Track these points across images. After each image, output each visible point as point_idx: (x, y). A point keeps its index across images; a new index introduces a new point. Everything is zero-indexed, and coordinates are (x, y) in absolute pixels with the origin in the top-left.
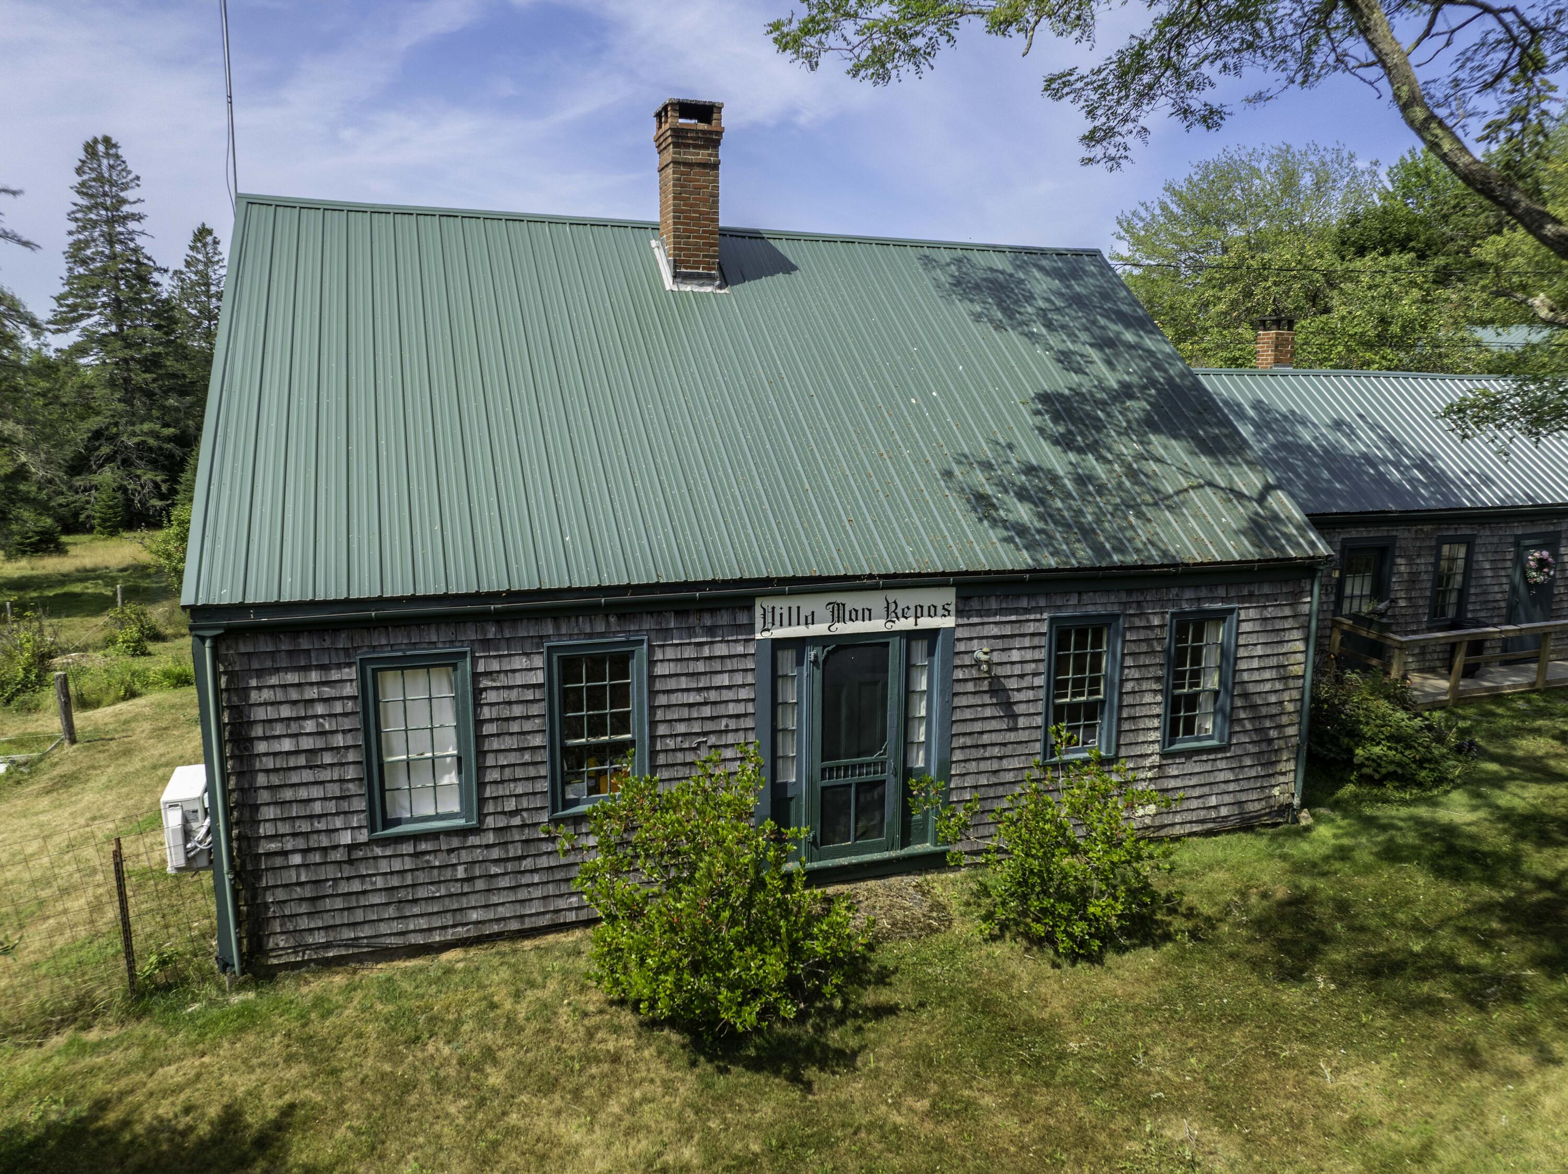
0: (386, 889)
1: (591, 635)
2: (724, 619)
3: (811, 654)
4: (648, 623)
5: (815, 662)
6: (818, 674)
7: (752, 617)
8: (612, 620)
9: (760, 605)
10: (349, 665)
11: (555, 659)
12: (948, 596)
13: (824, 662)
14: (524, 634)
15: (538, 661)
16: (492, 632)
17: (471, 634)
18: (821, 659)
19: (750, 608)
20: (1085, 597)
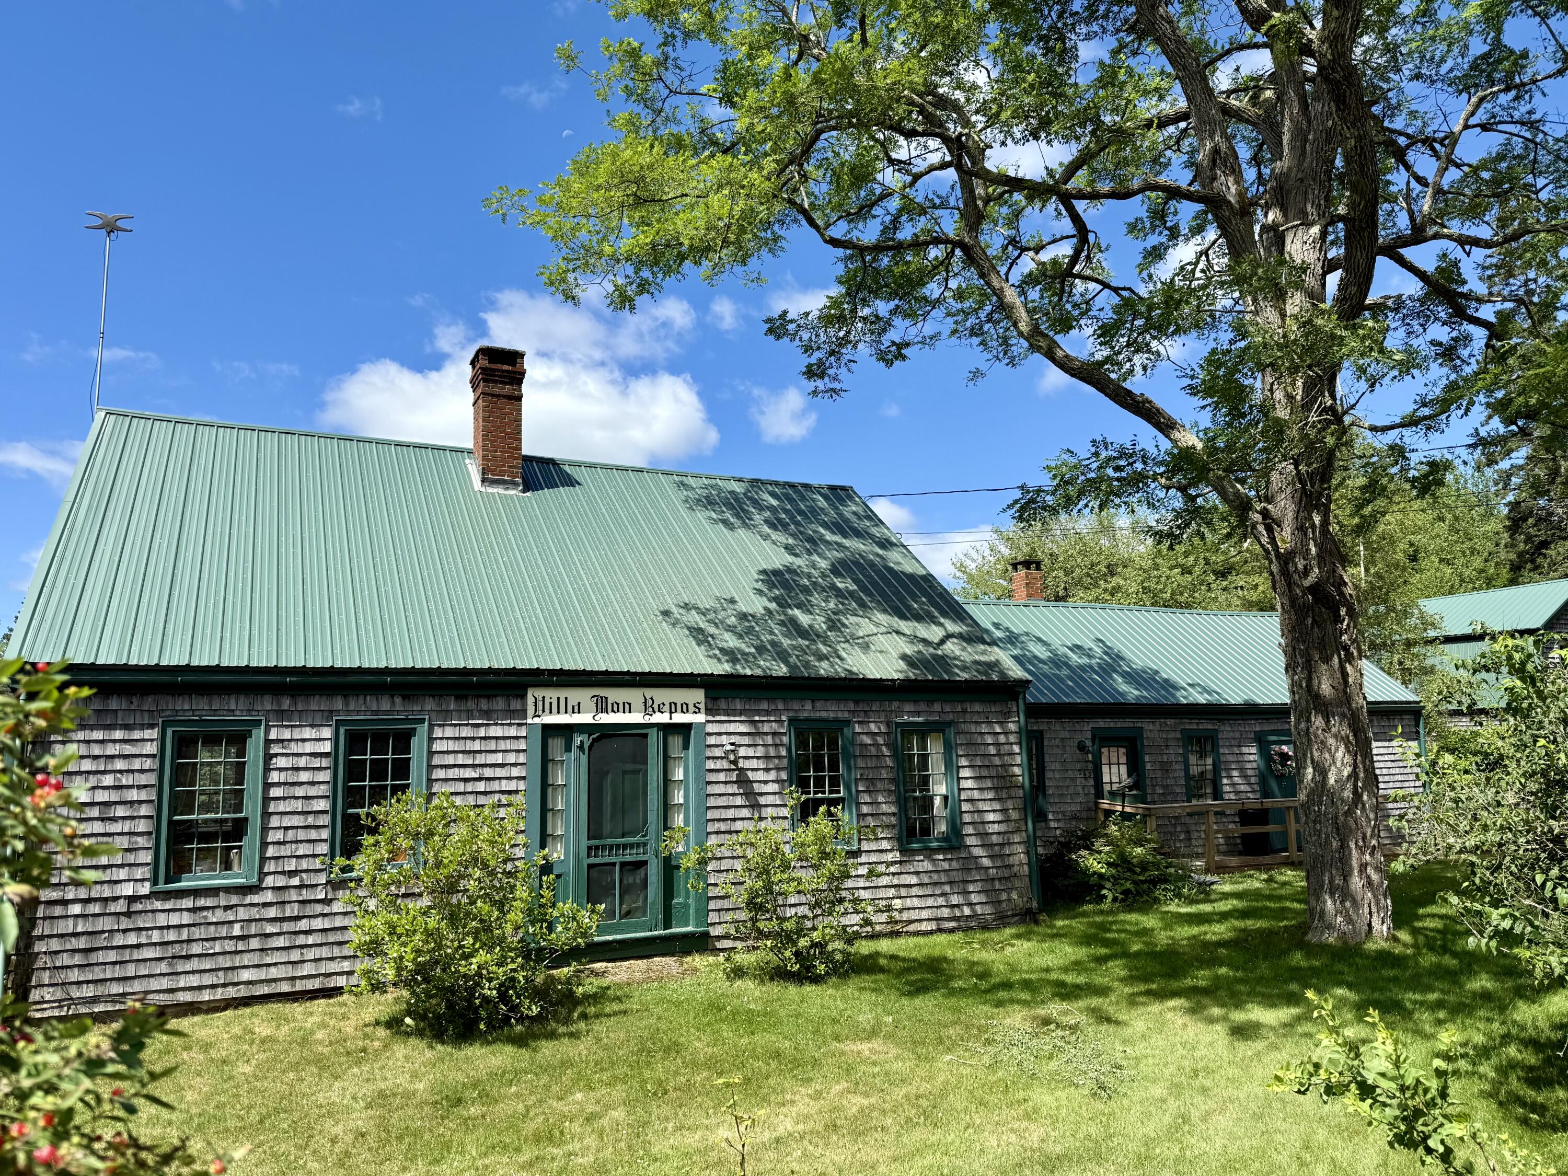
0: (161, 944)
1: (376, 713)
2: (499, 704)
3: (578, 740)
4: (430, 704)
5: (581, 747)
6: (584, 759)
7: (525, 704)
8: (398, 700)
9: (532, 694)
10: (151, 726)
11: (342, 731)
12: (697, 696)
13: (590, 747)
14: (314, 707)
15: (327, 733)
16: (286, 703)
17: (267, 704)
18: (586, 746)
19: (523, 697)
20: (819, 705)
